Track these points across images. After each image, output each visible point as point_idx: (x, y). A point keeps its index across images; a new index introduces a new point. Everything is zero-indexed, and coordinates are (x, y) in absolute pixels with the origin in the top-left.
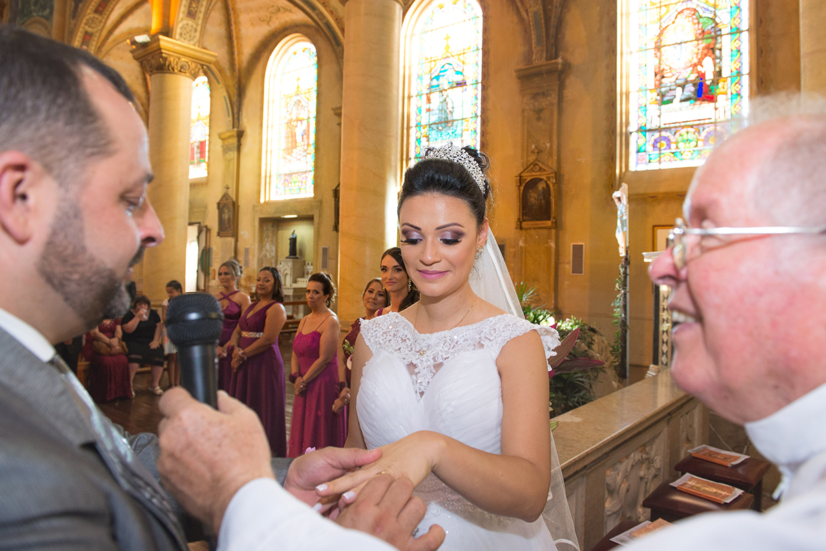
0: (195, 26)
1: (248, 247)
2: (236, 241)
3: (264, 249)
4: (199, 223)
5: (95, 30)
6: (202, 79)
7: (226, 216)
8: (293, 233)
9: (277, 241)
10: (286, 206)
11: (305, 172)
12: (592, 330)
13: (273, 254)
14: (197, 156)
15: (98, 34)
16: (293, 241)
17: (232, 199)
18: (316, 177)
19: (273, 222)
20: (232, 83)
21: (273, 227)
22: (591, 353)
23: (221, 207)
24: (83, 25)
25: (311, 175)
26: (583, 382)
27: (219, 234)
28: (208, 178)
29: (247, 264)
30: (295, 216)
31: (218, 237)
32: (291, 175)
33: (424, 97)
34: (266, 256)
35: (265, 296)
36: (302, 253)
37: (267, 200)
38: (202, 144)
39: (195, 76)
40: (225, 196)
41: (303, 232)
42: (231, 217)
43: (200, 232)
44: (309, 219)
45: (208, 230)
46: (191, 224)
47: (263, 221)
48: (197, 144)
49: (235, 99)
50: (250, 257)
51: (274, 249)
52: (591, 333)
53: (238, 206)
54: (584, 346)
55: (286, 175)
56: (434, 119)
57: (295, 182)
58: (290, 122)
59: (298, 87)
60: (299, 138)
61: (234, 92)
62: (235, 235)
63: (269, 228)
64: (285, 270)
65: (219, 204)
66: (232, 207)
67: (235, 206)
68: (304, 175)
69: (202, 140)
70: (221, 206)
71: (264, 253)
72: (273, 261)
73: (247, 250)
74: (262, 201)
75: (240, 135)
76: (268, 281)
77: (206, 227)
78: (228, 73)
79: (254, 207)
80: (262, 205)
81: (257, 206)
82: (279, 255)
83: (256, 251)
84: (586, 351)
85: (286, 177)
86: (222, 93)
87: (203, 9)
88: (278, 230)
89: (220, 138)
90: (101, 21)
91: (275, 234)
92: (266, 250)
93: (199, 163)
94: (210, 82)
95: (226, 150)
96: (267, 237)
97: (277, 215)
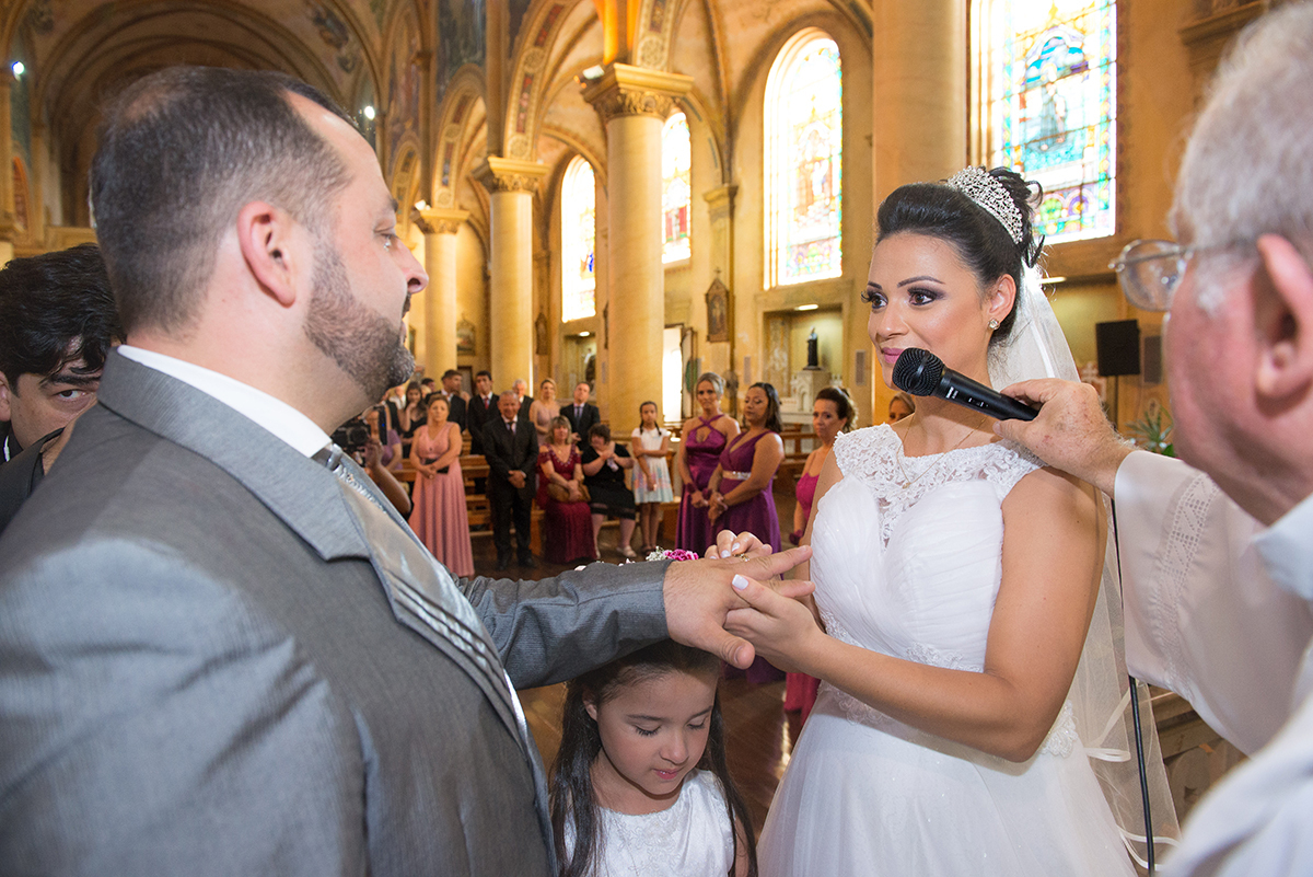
0: (661, 42)
1: (748, 355)
2: (733, 347)
3: (771, 358)
4: (682, 324)
5: (537, 69)
6: (678, 117)
7: (717, 313)
8: (813, 332)
9: (790, 345)
10: (801, 291)
11: (828, 239)
13: (785, 365)
14: (676, 229)
15: (540, 75)
16: (813, 344)
17: (724, 287)
18: (844, 246)
19: (784, 317)
20: (718, 117)
21: (783, 324)
23: (710, 299)
24: (521, 65)
25: (838, 242)
27: (708, 339)
28: (691, 260)
29: (747, 379)
30: (815, 307)
31: (708, 343)
32: (807, 245)
33: (1016, 100)
34: (774, 368)
35: (755, 423)
36: (826, 362)
37: (774, 285)
38: (682, 211)
39: (665, 115)
40: (716, 283)
41: (827, 331)
42: (725, 313)
43: (683, 337)
44: (835, 309)
45: (694, 334)
46: (667, 327)
47: (769, 317)
48: (676, 212)
49: (723, 140)
50: (753, 370)
51: (785, 356)
53: (734, 297)
55: (799, 246)
56: (1034, 132)
57: (813, 256)
58: (804, 164)
59: (814, 110)
60: (817, 189)
61: (722, 129)
62: (731, 339)
63: (778, 326)
64: (802, 387)
65: (707, 295)
66: (724, 299)
67: (729, 296)
68: (826, 244)
69: (682, 206)
70: (710, 298)
71: (771, 363)
72: (785, 374)
73: (747, 360)
74: (766, 287)
75: (733, 193)
76: (760, 402)
77: (691, 329)
78: (712, 103)
79: (755, 297)
80: (767, 293)
81: (759, 294)
82: (793, 364)
83: (760, 362)
85: (801, 250)
86: (706, 134)
87: (670, 16)
88: (791, 328)
89: (706, 200)
90: (542, 57)
91: (787, 334)
92: (775, 360)
93: (679, 238)
94: (689, 121)
95: (714, 216)
96: (776, 339)
97: (788, 307)
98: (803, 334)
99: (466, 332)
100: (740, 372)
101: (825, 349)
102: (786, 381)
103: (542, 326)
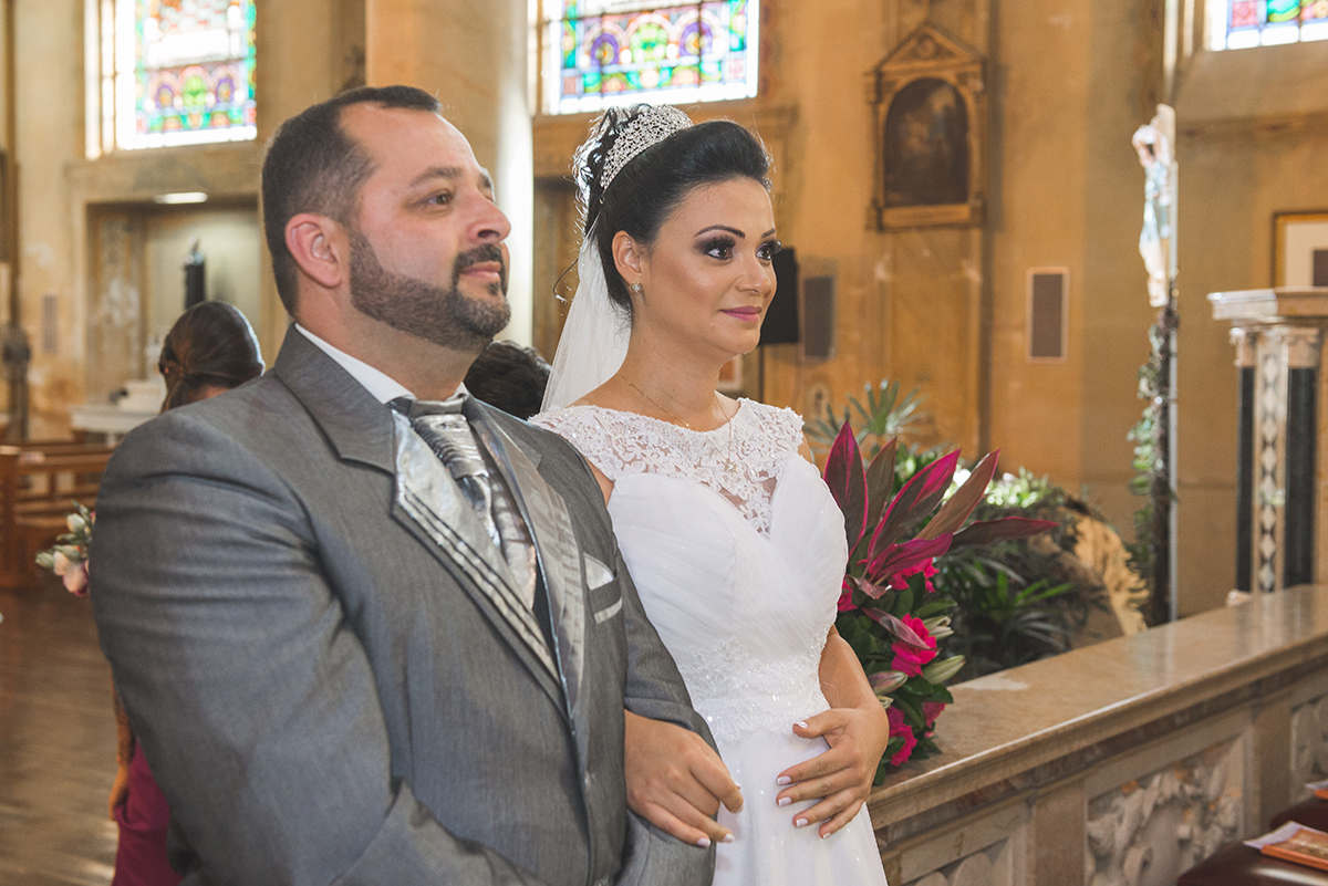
1: (52, 291)
2: (15, 274)
3: (104, 299)
8: (195, 249)
9: (143, 274)
10: (170, 165)
11: (227, 62)
12: (1079, 507)
13: (133, 313)
16: (196, 274)
19: (131, 216)
21: (129, 228)
22: (1067, 560)
25: (243, 71)
26: (1046, 633)
29: (51, 343)
30: (197, 197)
32: (179, 69)
34: (109, 319)
37: (108, 148)
41: (225, 247)
44: (244, 205)
47: (99, 213)
50: (62, 323)
51: (134, 296)
52: (1071, 515)
54: (1048, 543)
55: (162, 70)
57: (195, 94)
62: (10, 256)
63: (118, 233)
67: (8, 165)
68: (221, 73)
71: (104, 309)
72: (134, 333)
73: (50, 304)
74: (93, 152)
79: (68, 170)
80: (93, 164)
81: (74, 167)
82: (152, 313)
83: (80, 307)
84: (1055, 555)
85: (168, 78)
88: (145, 238)
91: (137, 251)
92: (112, 303)
96: (113, 260)
97: (142, 195)
98: (173, 251)
100: (33, 327)
101: (222, 282)
102: (135, 347)
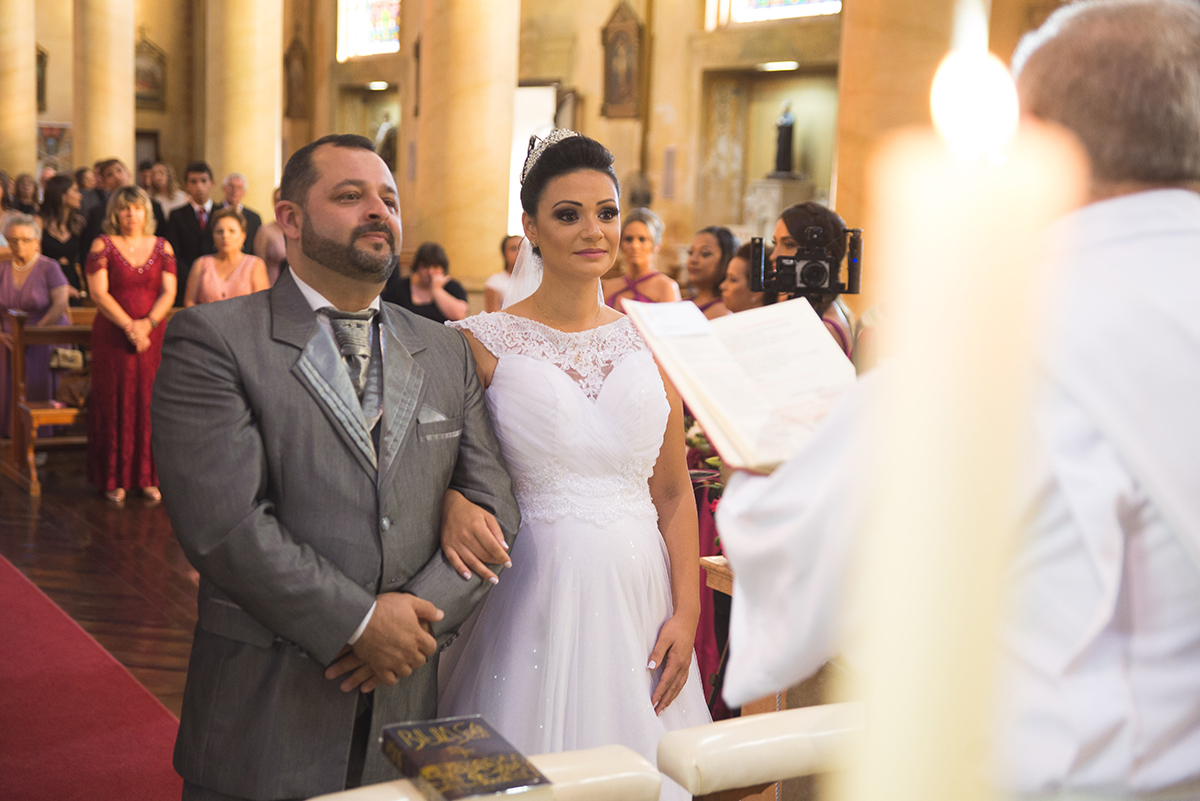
1: (672, 145)
2: (646, 130)
3: (712, 153)
4: (559, 81)
7: (621, 65)
8: (787, 112)
9: (746, 132)
10: (770, 36)
13: (736, 166)
16: (786, 133)
17: (634, 17)
19: (739, 81)
21: (737, 92)
23: (610, 39)
27: (604, 112)
29: (669, 191)
30: (791, 66)
31: (603, 119)
34: (715, 171)
36: (807, 166)
37: (724, 19)
40: (621, 12)
41: (810, 109)
42: (635, 66)
43: (560, 105)
44: (823, 71)
45: (579, 100)
46: (523, 84)
47: (714, 78)
50: (678, 173)
51: (738, 151)
53: (652, 39)
62: (643, 114)
63: (727, 96)
64: (762, 209)
65: (605, 32)
66: (634, 40)
67: (643, 36)
70: (611, 36)
71: (712, 162)
72: (736, 183)
73: (670, 157)
74: (710, 24)
77: (574, 92)
79: (691, 40)
80: (710, 36)
81: (696, 38)
82: (750, 168)
83: (693, 160)
88: (750, 100)
91: (743, 113)
92: (719, 157)
96: (722, 120)
97: (746, 63)
98: (770, 112)
99: (147, 64)
100: (656, 176)
101: (806, 142)
102: (736, 195)
103: (297, 65)
